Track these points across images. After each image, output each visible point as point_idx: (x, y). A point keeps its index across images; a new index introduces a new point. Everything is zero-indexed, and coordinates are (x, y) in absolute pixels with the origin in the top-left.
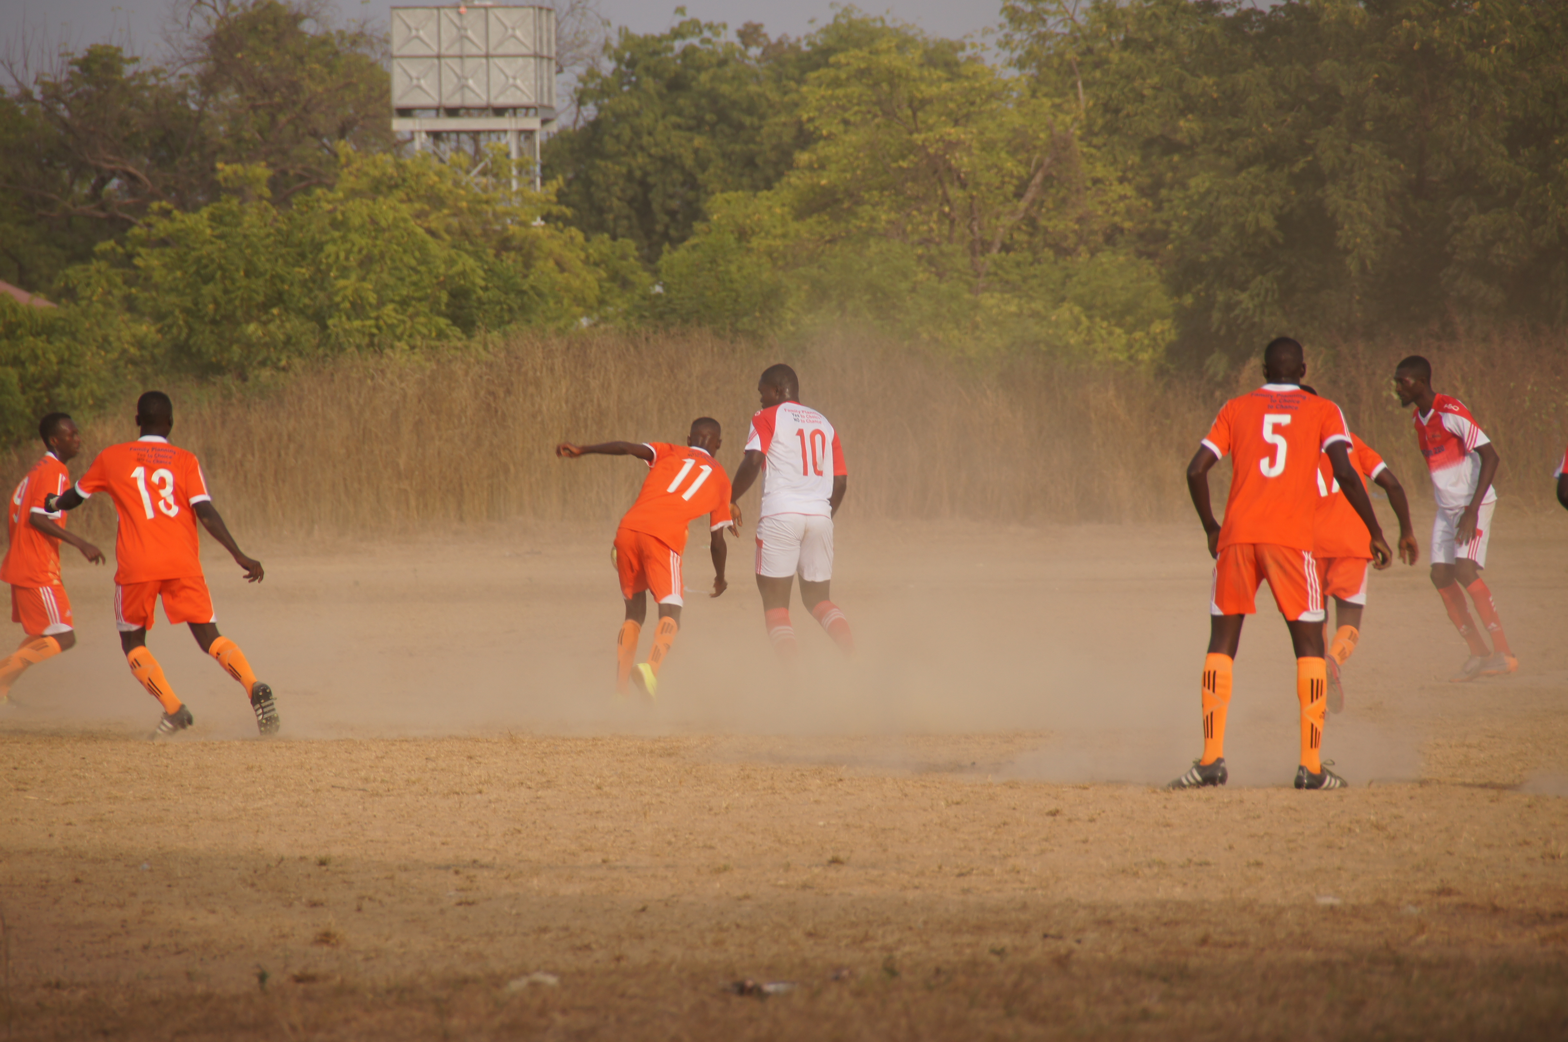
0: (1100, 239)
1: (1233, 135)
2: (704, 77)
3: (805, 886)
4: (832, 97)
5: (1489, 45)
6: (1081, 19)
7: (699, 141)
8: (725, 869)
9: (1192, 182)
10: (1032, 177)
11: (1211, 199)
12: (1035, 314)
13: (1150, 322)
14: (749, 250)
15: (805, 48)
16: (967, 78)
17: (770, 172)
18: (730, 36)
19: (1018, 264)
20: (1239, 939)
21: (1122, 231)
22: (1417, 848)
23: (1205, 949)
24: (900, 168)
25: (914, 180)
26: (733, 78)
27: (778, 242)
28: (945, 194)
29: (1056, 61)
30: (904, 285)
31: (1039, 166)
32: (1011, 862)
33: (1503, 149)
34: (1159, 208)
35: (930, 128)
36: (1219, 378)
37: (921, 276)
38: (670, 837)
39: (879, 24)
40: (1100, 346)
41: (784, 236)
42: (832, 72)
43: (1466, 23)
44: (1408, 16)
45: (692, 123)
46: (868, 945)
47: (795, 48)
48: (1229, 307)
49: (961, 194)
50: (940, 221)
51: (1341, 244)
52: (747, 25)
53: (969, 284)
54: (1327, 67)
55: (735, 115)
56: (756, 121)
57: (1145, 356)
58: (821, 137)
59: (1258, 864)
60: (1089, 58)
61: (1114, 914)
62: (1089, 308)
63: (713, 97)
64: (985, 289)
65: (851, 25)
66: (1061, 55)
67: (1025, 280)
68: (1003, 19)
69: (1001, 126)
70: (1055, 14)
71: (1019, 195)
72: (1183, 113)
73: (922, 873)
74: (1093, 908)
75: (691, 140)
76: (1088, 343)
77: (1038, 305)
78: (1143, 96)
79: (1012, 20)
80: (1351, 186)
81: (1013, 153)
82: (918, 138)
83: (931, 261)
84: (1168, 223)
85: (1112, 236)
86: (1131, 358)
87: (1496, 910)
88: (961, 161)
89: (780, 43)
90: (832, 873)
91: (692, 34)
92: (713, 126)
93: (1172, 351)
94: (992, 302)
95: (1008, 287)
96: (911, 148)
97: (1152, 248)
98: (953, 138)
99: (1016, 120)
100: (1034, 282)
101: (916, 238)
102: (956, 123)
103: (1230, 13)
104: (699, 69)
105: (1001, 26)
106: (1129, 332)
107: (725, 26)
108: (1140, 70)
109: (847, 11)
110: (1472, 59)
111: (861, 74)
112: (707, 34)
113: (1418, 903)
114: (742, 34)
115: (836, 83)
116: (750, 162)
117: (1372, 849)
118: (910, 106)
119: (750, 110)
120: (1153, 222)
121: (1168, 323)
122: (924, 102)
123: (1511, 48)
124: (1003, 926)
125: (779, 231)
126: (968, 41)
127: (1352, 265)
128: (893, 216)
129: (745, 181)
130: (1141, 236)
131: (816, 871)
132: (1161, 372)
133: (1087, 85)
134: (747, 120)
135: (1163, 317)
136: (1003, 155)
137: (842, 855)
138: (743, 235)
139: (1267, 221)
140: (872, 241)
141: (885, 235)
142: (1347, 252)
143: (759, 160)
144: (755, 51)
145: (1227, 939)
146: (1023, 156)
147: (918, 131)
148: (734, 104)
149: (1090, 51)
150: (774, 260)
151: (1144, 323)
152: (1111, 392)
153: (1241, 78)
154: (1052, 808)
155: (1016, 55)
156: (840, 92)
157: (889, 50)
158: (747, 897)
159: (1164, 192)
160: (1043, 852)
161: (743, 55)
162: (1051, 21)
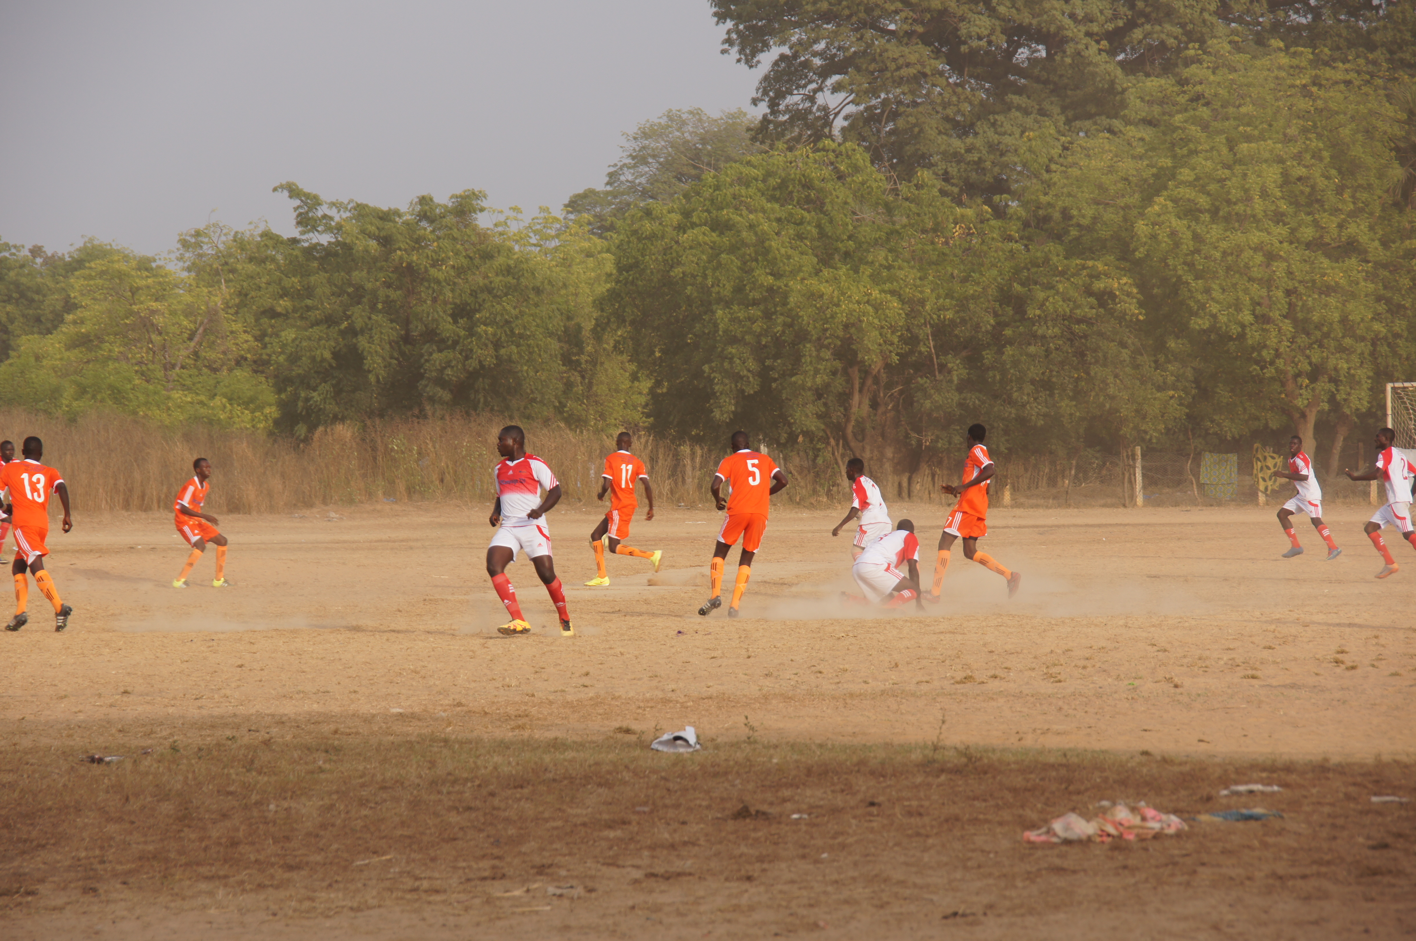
0: (233, 363)
1: (308, 308)
2: (12, 274)
3: (111, 706)
4: (88, 285)
5: (441, 265)
6: (221, 247)
7: (9, 308)
8: (65, 696)
9: (283, 334)
10: (197, 329)
11: (297, 342)
12: (201, 403)
13: (263, 408)
14: (42, 366)
15: (67, 259)
16: (162, 276)
17: (49, 325)
18: (25, 252)
19: (190, 376)
20: (354, 730)
21: (246, 359)
22: (437, 683)
23: (337, 736)
24: (126, 324)
25: (133, 330)
26: (28, 274)
27: (58, 362)
28: (150, 338)
29: (208, 269)
30: (129, 386)
31: (201, 323)
32: (223, 691)
33: (450, 319)
34: (265, 347)
35: (142, 303)
36: (302, 437)
37: (137, 382)
38: (30, 680)
39: (109, 247)
40: (237, 420)
41: (61, 359)
42: (87, 272)
43: (429, 253)
44: (400, 249)
45: (6, 298)
46: (153, 736)
47: (62, 259)
48: (307, 400)
49: (159, 338)
50: (147, 353)
51: (366, 367)
52: (34, 247)
53: (163, 385)
54: (358, 276)
55: (29, 294)
56: (41, 298)
57: (261, 426)
58: (81, 306)
59: (355, 692)
60: (226, 268)
61: (284, 719)
62: (230, 400)
63: (17, 285)
64: (172, 389)
65: (93, 247)
66: (211, 266)
67: (194, 384)
68: (179, 246)
69: (179, 302)
70: (207, 243)
71: (190, 339)
72: (281, 297)
73: (175, 698)
74: (273, 716)
75: (5, 307)
76: (230, 418)
77: (203, 398)
78: (260, 287)
79: (184, 246)
80: (371, 337)
81: (186, 316)
82: (135, 308)
83: (143, 374)
84: (269, 355)
85: (240, 361)
86: (253, 426)
87: (486, 713)
88: (159, 320)
89: (53, 256)
90: (125, 699)
91: (5, 250)
92: (17, 300)
93: (277, 422)
94: (177, 395)
95: (184, 387)
96: (131, 313)
97: (261, 368)
98: (154, 308)
99: (188, 299)
100: (199, 386)
101: (134, 361)
102: (156, 300)
103: (306, 245)
104: (9, 269)
105: (178, 249)
106: (252, 412)
107: (23, 247)
108: (258, 274)
109: (91, 240)
110: (433, 271)
111: (102, 273)
112: (13, 251)
113: (445, 711)
114: (31, 251)
115: (90, 278)
116: (38, 320)
117: (414, 683)
118: (130, 291)
119: (38, 292)
120: (261, 355)
121: (274, 409)
122: (138, 289)
123: (453, 267)
124: (226, 725)
125: (58, 356)
126: (157, 257)
127: (372, 378)
128: (122, 349)
129: (35, 329)
130: (255, 362)
131: (117, 697)
132: (271, 434)
133: (226, 281)
134: (36, 297)
135: (270, 405)
136: (182, 317)
137: (129, 689)
138: (38, 358)
139: (327, 355)
140: (110, 363)
141: (117, 360)
142: (369, 371)
143: (43, 319)
144: (39, 260)
145: (348, 730)
146: (193, 318)
147: (135, 304)
148: (29, 288)
149: (226, 263)
150: (56, 372)
151: (260, 408)
152: (245, 444)
153: (312, 279)
154: (239, 663)
155: (186, 265)
156: (92, 282)
157: (119, 261)
158: (80, 711)
159: (267, 339)
160: (238, 687)
161: (34, 263)
162: (205, 247)
